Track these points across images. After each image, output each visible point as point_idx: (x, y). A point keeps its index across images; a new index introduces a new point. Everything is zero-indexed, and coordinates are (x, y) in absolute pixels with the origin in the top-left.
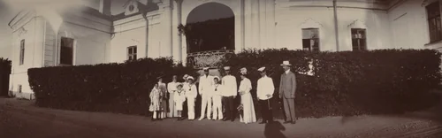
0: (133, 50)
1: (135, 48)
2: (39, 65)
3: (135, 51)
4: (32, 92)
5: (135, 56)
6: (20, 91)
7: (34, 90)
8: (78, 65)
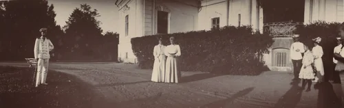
0: (216, 21)
1: (218, 19)
2: (140, 34)
3: (218, 22)
4: (135, 57)
5: (218, 26)
6: (127, 57)
7: (137, 55)
8: (172, 33)
